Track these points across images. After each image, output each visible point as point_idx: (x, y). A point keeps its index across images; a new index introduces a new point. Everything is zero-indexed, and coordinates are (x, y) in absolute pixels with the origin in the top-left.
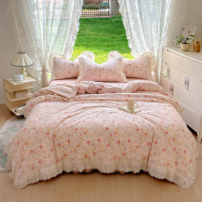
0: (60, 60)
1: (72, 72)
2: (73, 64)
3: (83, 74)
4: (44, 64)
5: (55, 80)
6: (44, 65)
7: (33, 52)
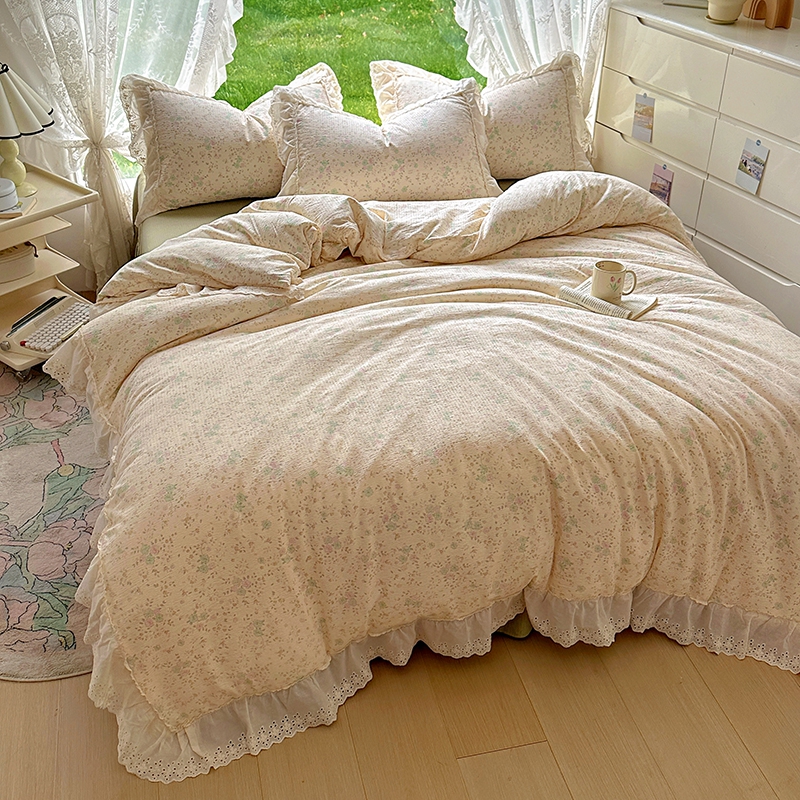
4: (95, 111)
6: (98, 117)
7: (38, 58)
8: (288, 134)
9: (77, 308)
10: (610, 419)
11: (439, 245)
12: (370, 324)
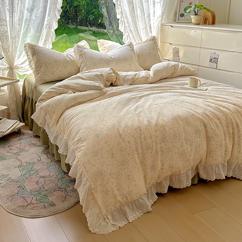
6: (13, 59)
8: (81, 57)
9: (8, 121)
10: (214, 109)
11: (140, 79)
12: (133, 96)
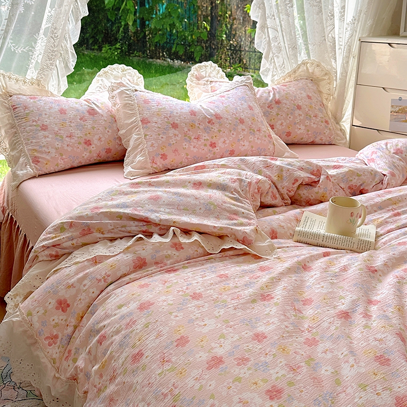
0: (33, 97)
1: (95, 141)
2: (93, 109)
3: (150, 143)
5: (34, 177)
